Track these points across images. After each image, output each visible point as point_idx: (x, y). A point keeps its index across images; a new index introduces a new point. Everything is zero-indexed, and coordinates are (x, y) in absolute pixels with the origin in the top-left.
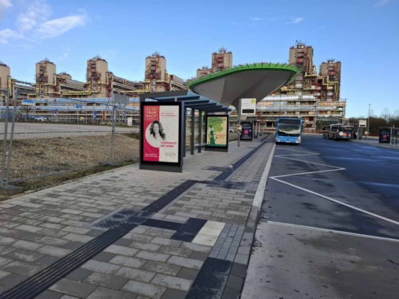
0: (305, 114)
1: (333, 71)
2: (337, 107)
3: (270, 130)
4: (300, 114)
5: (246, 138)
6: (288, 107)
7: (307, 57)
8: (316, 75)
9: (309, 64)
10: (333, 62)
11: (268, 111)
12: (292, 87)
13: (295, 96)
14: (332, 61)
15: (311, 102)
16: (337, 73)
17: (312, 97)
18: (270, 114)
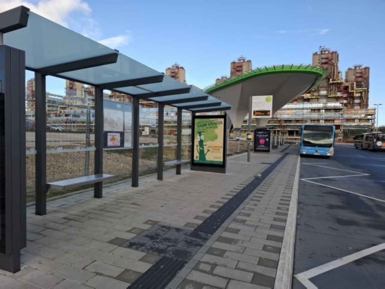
0: (330, 123)
1: (360, 77)
2: (366, 115)
3: (292, 139)
4: (325, 123)
5: (262, 149)
6: (312, 115)
7: (332, 62)
8: (342, 81)
9: (334, 71)
10: (361, 68)
11: (290, 119)
12: (316, 94)
13: (319, 103)
14: (360, 66)
15: (336, 110)
16: (365, 79)
17: (338, 105)
18: (291, 123)
